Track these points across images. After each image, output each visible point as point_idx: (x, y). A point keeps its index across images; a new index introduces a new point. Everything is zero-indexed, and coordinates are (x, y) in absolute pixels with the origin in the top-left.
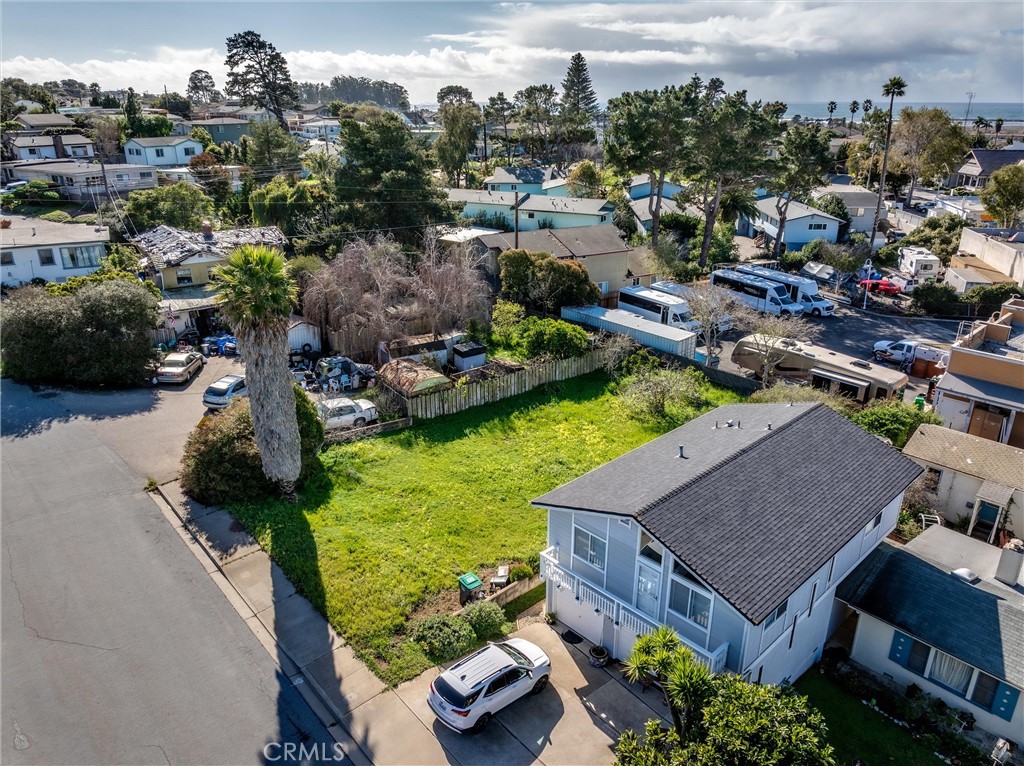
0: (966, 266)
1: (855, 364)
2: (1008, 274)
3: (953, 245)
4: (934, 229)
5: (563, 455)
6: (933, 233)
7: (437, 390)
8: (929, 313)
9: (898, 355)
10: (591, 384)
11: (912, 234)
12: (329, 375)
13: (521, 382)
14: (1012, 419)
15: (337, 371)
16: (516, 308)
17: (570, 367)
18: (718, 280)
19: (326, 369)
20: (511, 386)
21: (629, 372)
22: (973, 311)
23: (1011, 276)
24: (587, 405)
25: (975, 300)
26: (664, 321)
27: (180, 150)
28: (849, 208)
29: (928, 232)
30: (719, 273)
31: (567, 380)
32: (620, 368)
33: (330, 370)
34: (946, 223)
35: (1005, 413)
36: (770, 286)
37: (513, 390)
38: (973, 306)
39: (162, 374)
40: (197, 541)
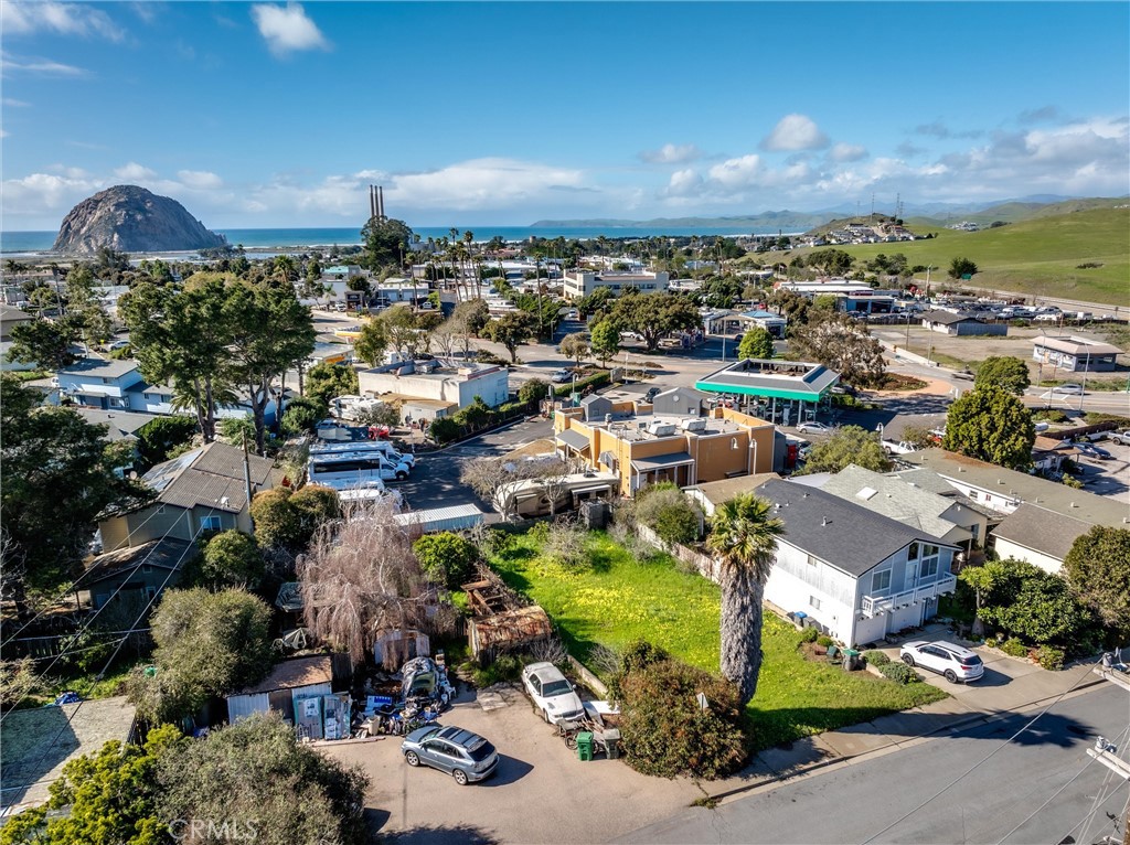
1: (587, 476)
19: (433, 679)
23: (444, 398)
29: (324, 383)
35: (671, 470)
40: (805, 771)
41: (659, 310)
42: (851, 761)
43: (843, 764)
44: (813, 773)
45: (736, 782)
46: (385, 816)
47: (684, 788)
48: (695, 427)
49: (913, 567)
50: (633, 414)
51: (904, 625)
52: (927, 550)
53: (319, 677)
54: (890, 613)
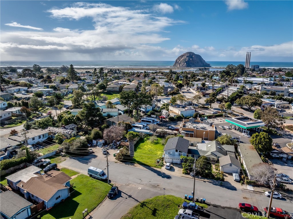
0: (172, 112)
1: (172, 131)
2: (178, 114)
3: (168, 109)
5: (150, 149)
6: (165, 107)
8: (171, 121)
9: (173, 128)
10: (142, 140)
11: (162, 107)
15: (113, 145)
18: (142, 121)
21: (145, 138)
22: (176, 120)
24: (144, 143)
25: (176, 118)
26: (140, 129)
29: (164, 107)
30: (142, 119)
31: (139, 140)
34: (166, 105)
35: (189, 134)
36: (151, 120)
37: (135, 143)
41: (249, 100)
42: (135, 167)
44: (130, 166)
45: (121, 163)
46: (94, 153)
47: (116, 161)
48: (202, 128)
49: (177, 153)
50: (200, 123)
51: (176, 162)
52: (180, 152)
53: (101, 141)
54: (172, 159)
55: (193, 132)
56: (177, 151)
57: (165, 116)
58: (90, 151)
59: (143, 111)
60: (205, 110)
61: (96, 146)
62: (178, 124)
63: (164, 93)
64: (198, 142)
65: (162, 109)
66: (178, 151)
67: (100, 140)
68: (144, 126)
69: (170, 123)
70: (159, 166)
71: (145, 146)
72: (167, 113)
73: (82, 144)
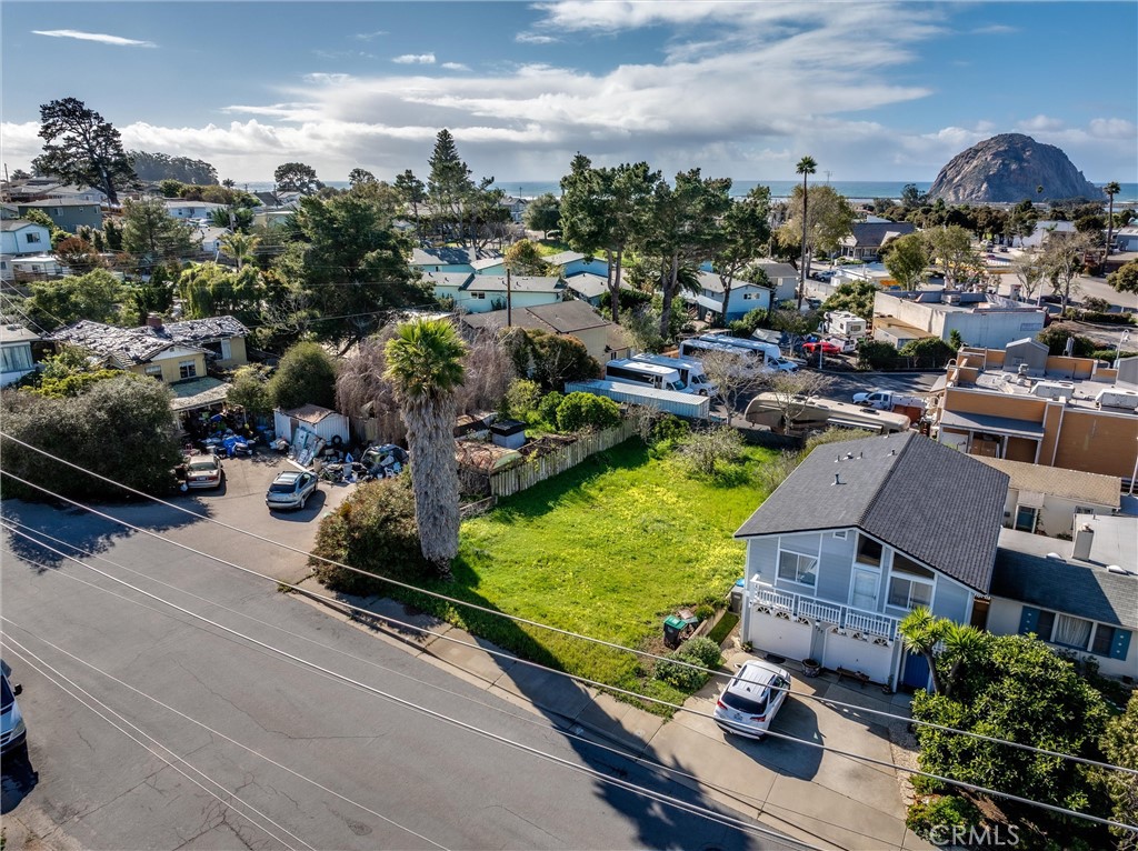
0: (889, 325)
1: (864, 411)
2: (926, 330)
3: (867, 308)
4: (848, 295)
5: (656, 514)
6: (848, 299)
7: (515, 465)
8: (876, 367)
10: (632, 452)
11: (830, 300)
12: (383, 464)
13: (574, 455)
14: (1006, 444)
15: (390, 459)
16: (530, 385)
17: (609, 437)
18: (687, 350)
19: (378, 458)
20: (567, 458)
21: (662, 438)
22: (912, 365)
23: (930, 331)
24: (640, 472)
25: (912, 353)
27: (21, 236)
28: (771, 278)
29: (843, 297)
31: (608, 450)
32: (653, 435)
33: (382, 459)
34: (857, 288)
35: (1000, 439)
37: (569, 463)
38: (911, 358)
39: (195, 479)
40: (379, 630)
42: (425, 657)
43: (416, 652)
44: (381, 636)
46: (220, 493)
47: (301, 574)
48: (1112, 401)
49: (871, 579)
50: (1088, 378)
51: (851, 664)
52: (901, 564)
53: (313, 419)
54: (819, 631)
55: (1036, 425)
56: (869, 551)
57: (840, 345)
58: (194, 474)
59: (714, 313)
60: (1106, 330)
61: (284, 452)
62: (917, 383)
63: (860, 253)
64: (1088, 505)
65: (831, 309)
66: (888, 553)
67: (313, 413)
68: (684, 373)
69: (866, 379)
70: (662, 677)
71: (634, 491)
72: (856, 328)
73: (102, 415)
